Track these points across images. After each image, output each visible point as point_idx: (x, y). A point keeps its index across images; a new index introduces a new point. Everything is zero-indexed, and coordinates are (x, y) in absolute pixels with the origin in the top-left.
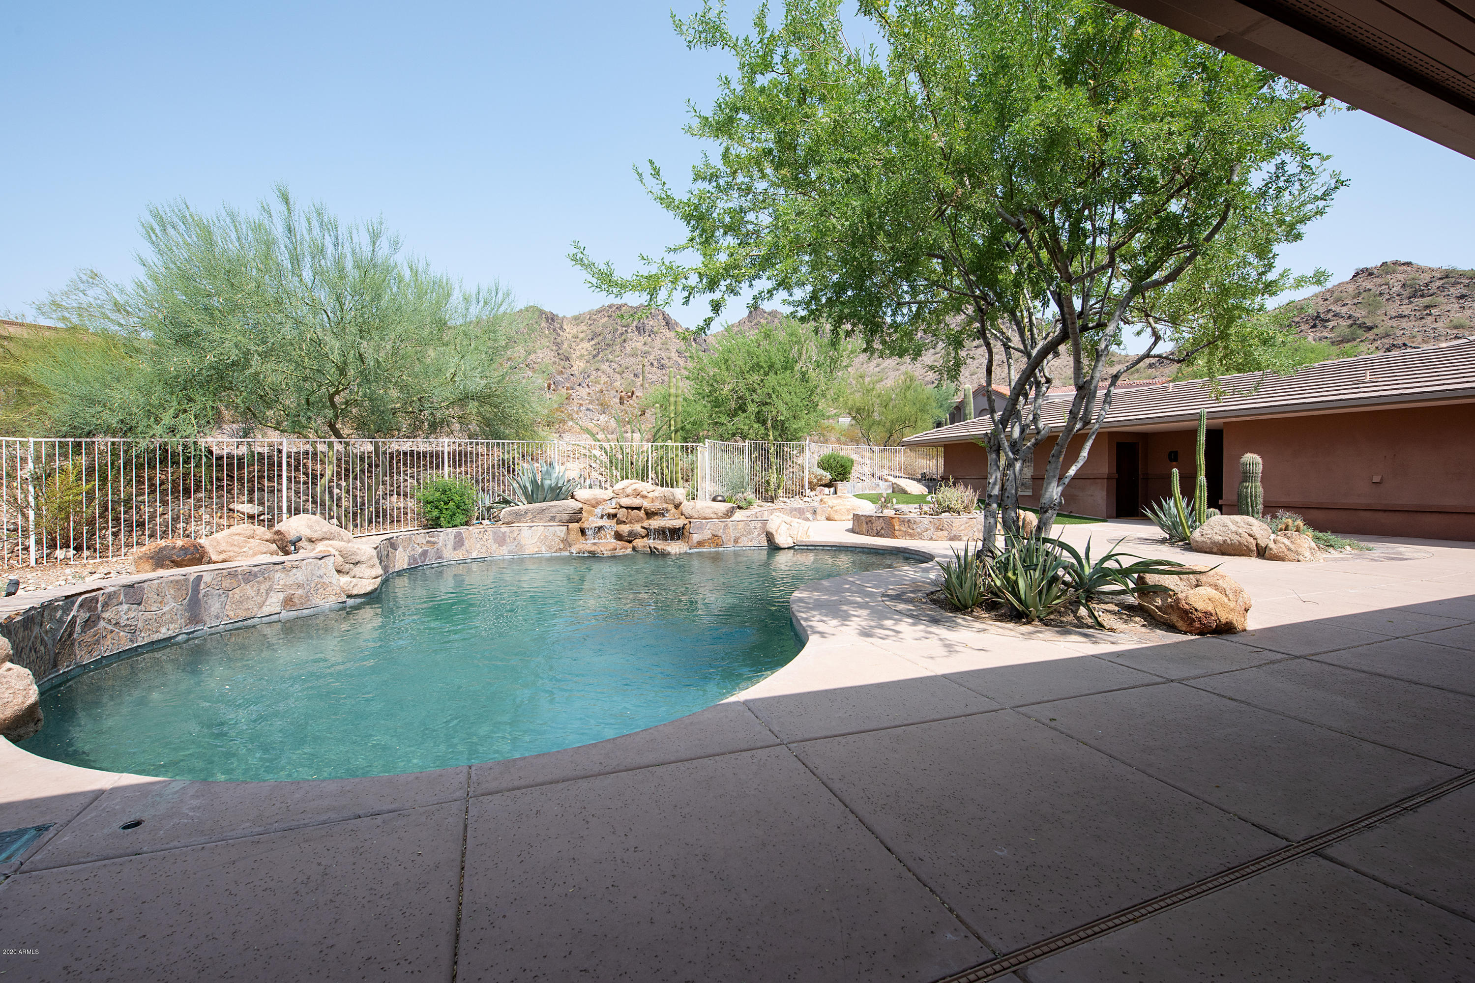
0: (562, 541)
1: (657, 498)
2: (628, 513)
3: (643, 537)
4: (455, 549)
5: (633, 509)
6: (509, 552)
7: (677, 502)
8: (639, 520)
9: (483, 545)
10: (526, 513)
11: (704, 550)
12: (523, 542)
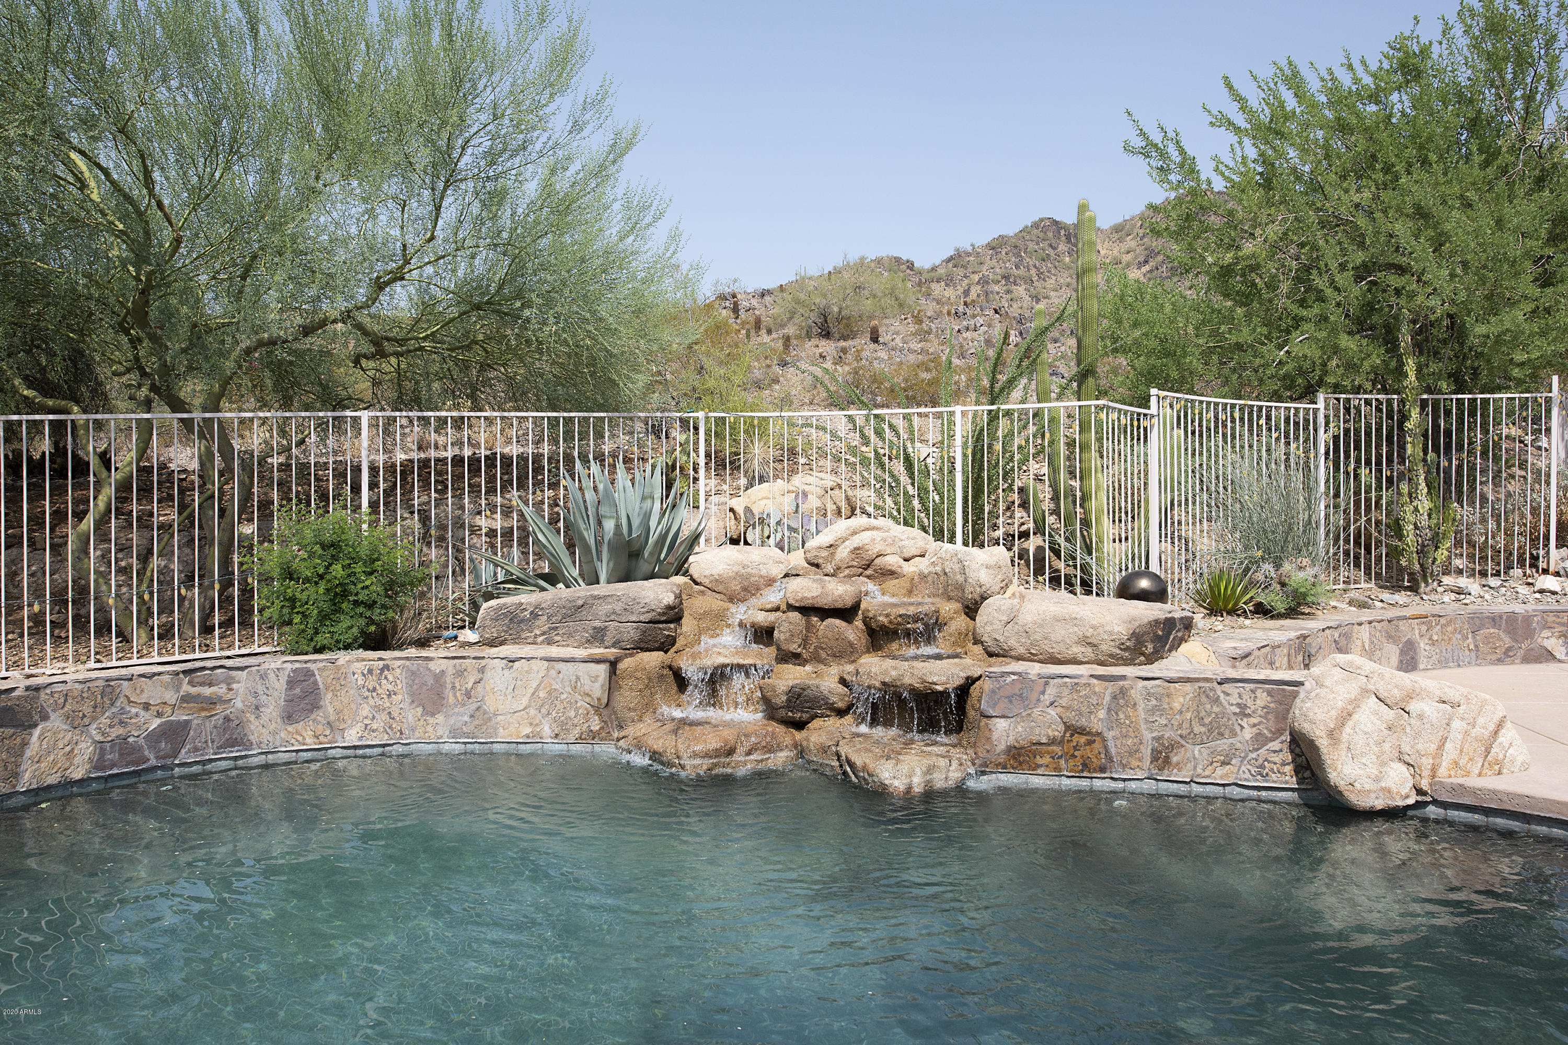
0: (597, 710)
1: (923, 577)
2: (809, 626)
3: (841, 713)
4: (289, 718)
5: (825, 613)
6: (454, 733)
7: (971, 593)
8: (846, 653)
9: (377, 708)
10: (535, 615)
11: (1037, 781)
12: (490, 705)
